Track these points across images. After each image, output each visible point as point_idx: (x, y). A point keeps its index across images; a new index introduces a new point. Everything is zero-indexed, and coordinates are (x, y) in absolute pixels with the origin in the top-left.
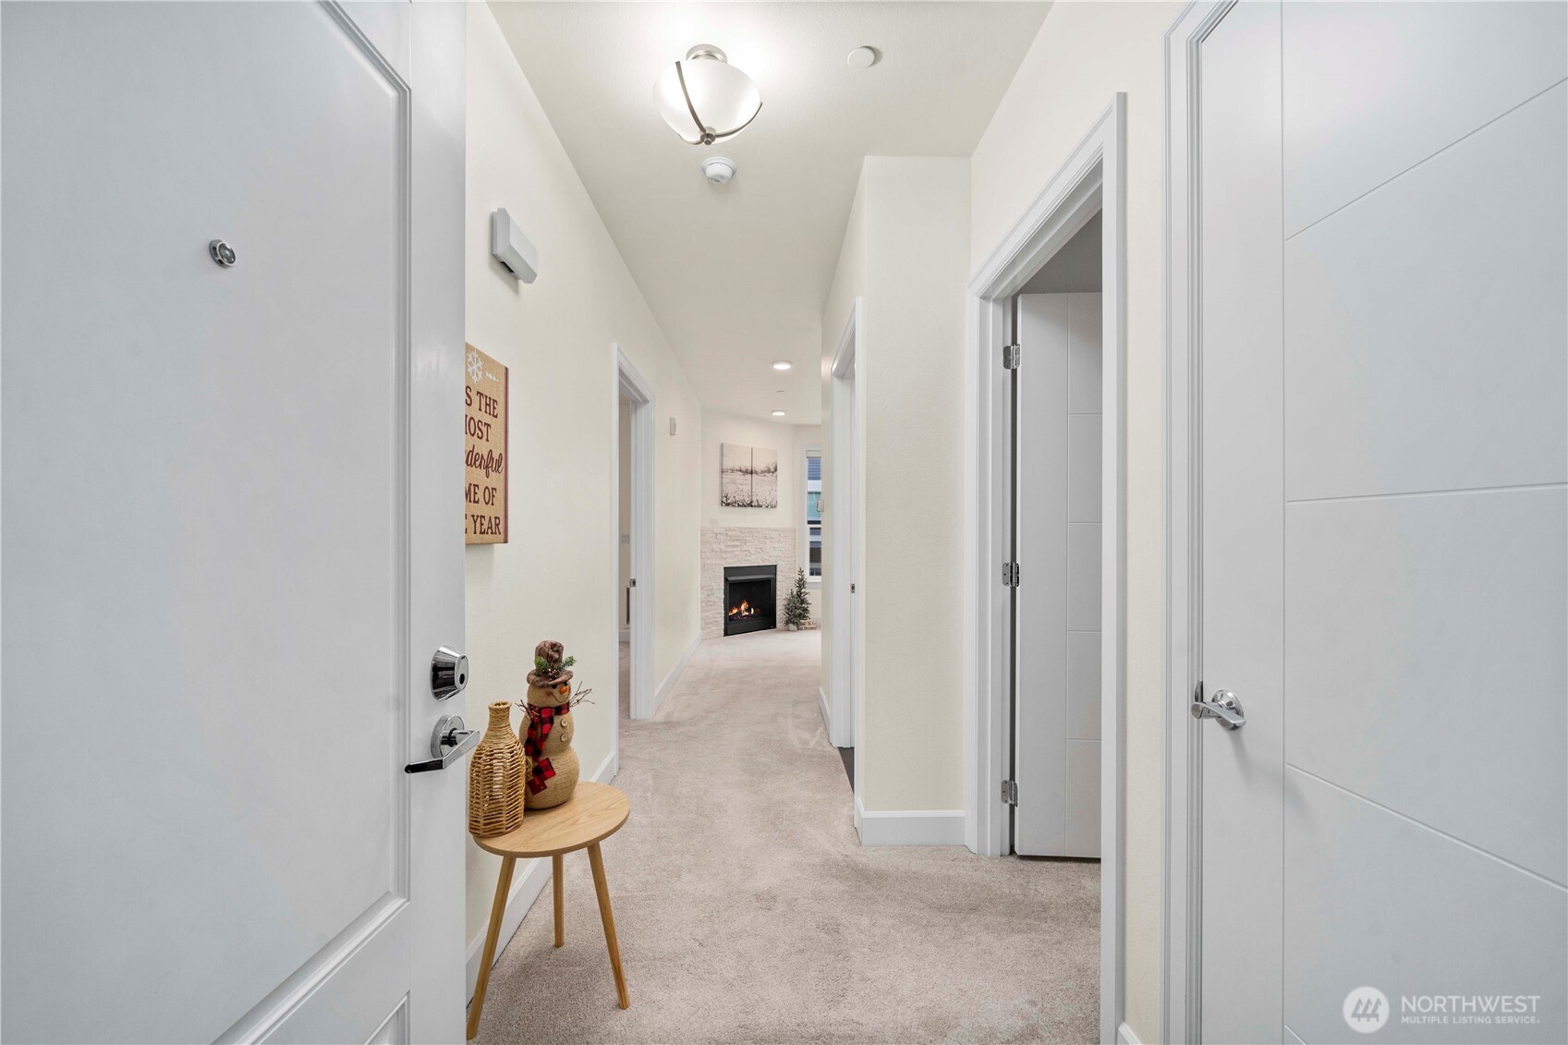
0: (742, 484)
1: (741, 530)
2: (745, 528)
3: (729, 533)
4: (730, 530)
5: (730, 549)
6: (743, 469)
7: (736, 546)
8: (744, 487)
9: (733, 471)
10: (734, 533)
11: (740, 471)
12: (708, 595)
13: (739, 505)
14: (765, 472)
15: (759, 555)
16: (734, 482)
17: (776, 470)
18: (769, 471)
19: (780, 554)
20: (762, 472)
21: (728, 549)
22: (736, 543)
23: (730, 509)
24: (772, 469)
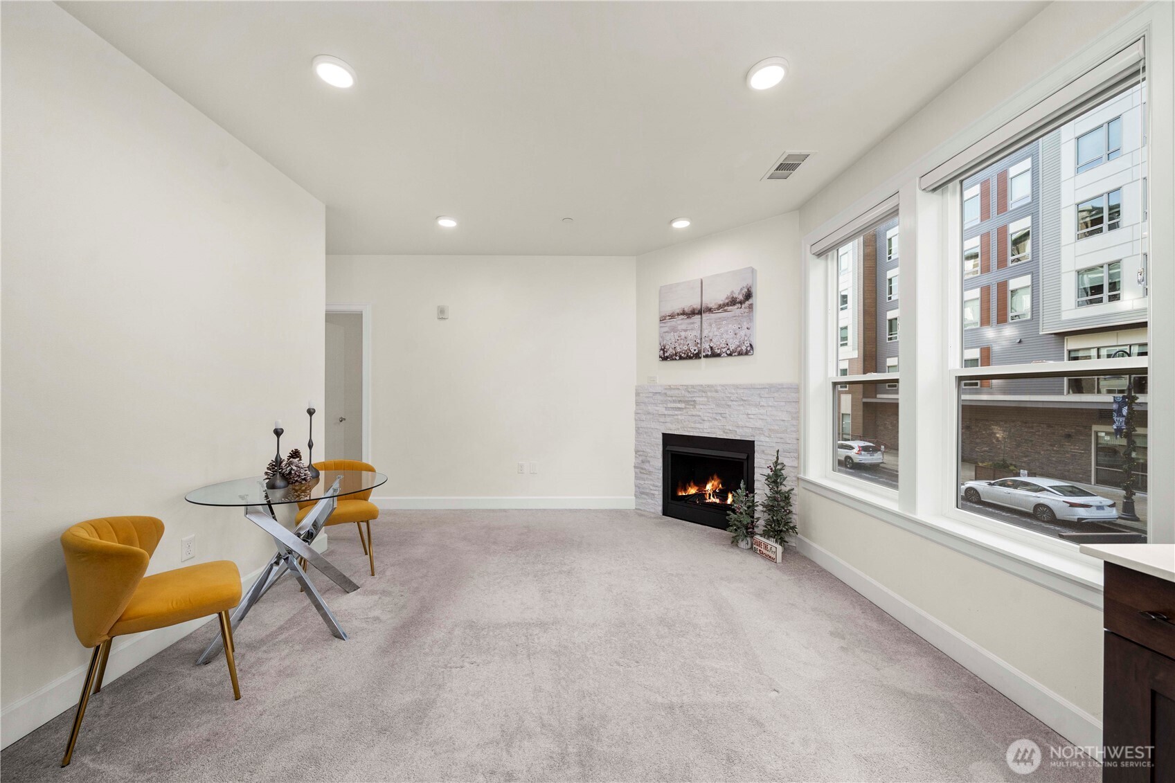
0: (685, 331)
1: (687, 388)
2: (693, 387)
3: (669, 393)
4: (670, 388)
5: (670, 412)
6: (687, 310)
7: (680, 409)
8: (688, 333)
9: (672, 316)
10: (677, 392)
11: (684, 313)
12: (643, 462)
13: (681, 358)
14: (727, 305)
15: (716, 422)
16: (674, 330)
17: (748, 296)
18: (733, 302)
19: (759, 424)
20: (720, 307)
21: (666, 412)
22: (679, 405)
23: (669, 363)
24: (741, 297)
